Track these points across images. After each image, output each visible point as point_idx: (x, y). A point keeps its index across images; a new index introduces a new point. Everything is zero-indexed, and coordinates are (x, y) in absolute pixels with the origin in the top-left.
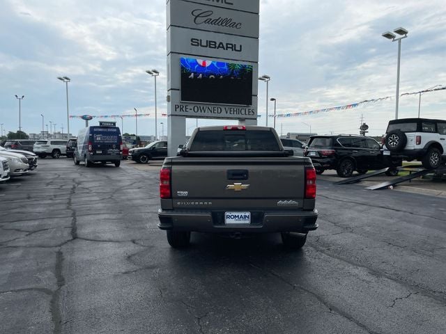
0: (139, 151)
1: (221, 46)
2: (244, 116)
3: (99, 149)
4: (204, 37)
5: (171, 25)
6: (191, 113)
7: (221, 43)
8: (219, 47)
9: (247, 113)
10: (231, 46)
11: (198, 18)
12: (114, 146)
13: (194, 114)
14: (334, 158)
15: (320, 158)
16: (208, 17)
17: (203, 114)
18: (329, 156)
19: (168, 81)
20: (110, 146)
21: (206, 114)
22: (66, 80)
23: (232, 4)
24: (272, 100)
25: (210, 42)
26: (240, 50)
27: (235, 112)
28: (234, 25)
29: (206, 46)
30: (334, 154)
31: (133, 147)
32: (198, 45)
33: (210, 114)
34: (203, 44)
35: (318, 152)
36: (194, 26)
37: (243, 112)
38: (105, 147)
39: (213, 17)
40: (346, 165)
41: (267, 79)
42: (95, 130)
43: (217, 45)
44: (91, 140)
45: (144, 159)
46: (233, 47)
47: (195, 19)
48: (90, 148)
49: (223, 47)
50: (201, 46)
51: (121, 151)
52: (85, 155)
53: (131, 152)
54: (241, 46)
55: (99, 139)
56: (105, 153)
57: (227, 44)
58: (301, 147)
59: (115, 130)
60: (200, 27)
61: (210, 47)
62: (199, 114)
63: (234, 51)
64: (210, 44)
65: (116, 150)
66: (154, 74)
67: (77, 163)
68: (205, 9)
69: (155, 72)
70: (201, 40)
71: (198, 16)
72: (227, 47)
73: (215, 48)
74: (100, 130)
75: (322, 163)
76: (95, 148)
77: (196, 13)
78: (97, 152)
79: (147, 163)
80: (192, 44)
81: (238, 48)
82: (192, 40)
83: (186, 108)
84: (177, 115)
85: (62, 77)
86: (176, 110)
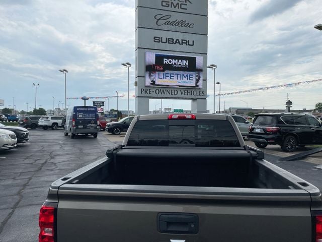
0: (113, 125)
1: (177, 41)
2: (196, 97)
3: (80, 124)
4: (164, 35)
5: (138, 27)
6: (154, 94)
7: (177, 40)
8: (176, 42)
9: (198, 94)
10: (185, 42)
11: (159, 21)
12: (93, 122)
13: (156, 96)
14: (278, 134)
15: (266, 134)
16: (167, 20)
17: (163, 95)
18: (274, 133)
19: (136, 70)
20: (89, 122)
21: (165, 95)
22: (65, 72)
23: (186, 9)
24: (218, 83)
25: (169, 39)
26: (193, 45)
27: (189, 94)
28: (188, 25)
29: (166, 43)
30: (278, 131)
31: (111, 121)
32: (159, 42)
33: (168, 95)
34: (163, 41)
35: (263, 129)
36: (157, 27)
37: (195, 93)
38: (85, 123)
39: (171, 20)
40: (289, 141)
41: (214, 67)
42: (78, 109)
43: (174, 41)
44: (74, 117)
45: (117, 131)
46: (187, 43)
47: (157, 22)
48: (74, 124)
49: (179, 43)
50: (162, 42)
51: (98, 126)
52: (70, 129)
53: (107, 126)
54: (193, 41)
55: (80, 116)
56: (85, 128)
57: (182, 40)
58: (245, 123)
59: (94, 109)
60: (160, 27)
61: (169, 43)
62: (160, 95)
63: (188, 46)
64: (169, 41)
65: (94, 125)
66: (128, 66)
67: (67, 135)
68: (165, 13)
69: (128, 64)
70: (161, 38)
71: (159, 19)
72: (182, 43)
73: (173, 43)
74: (82, 109)
75: (267, 139)
76: (77, 124)
77: (158, 17)
78: (79, 127)
79: (119, 134)
80: (154, 41)
81: (191, 43)
82: (155, 38)
83: (149, 91)
84: (142, 97)
85: (62, 70)
86: (141, 93)
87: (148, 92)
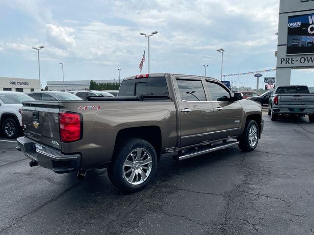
6: (297, 64)
13: (301, 65)
17: (310, 64)
22: (222, 51)
80: (301, 1)
83: (292, 60)
84: (282, 68)
85: (219, 49)
86: (281, 63)
87: (290, 61)
